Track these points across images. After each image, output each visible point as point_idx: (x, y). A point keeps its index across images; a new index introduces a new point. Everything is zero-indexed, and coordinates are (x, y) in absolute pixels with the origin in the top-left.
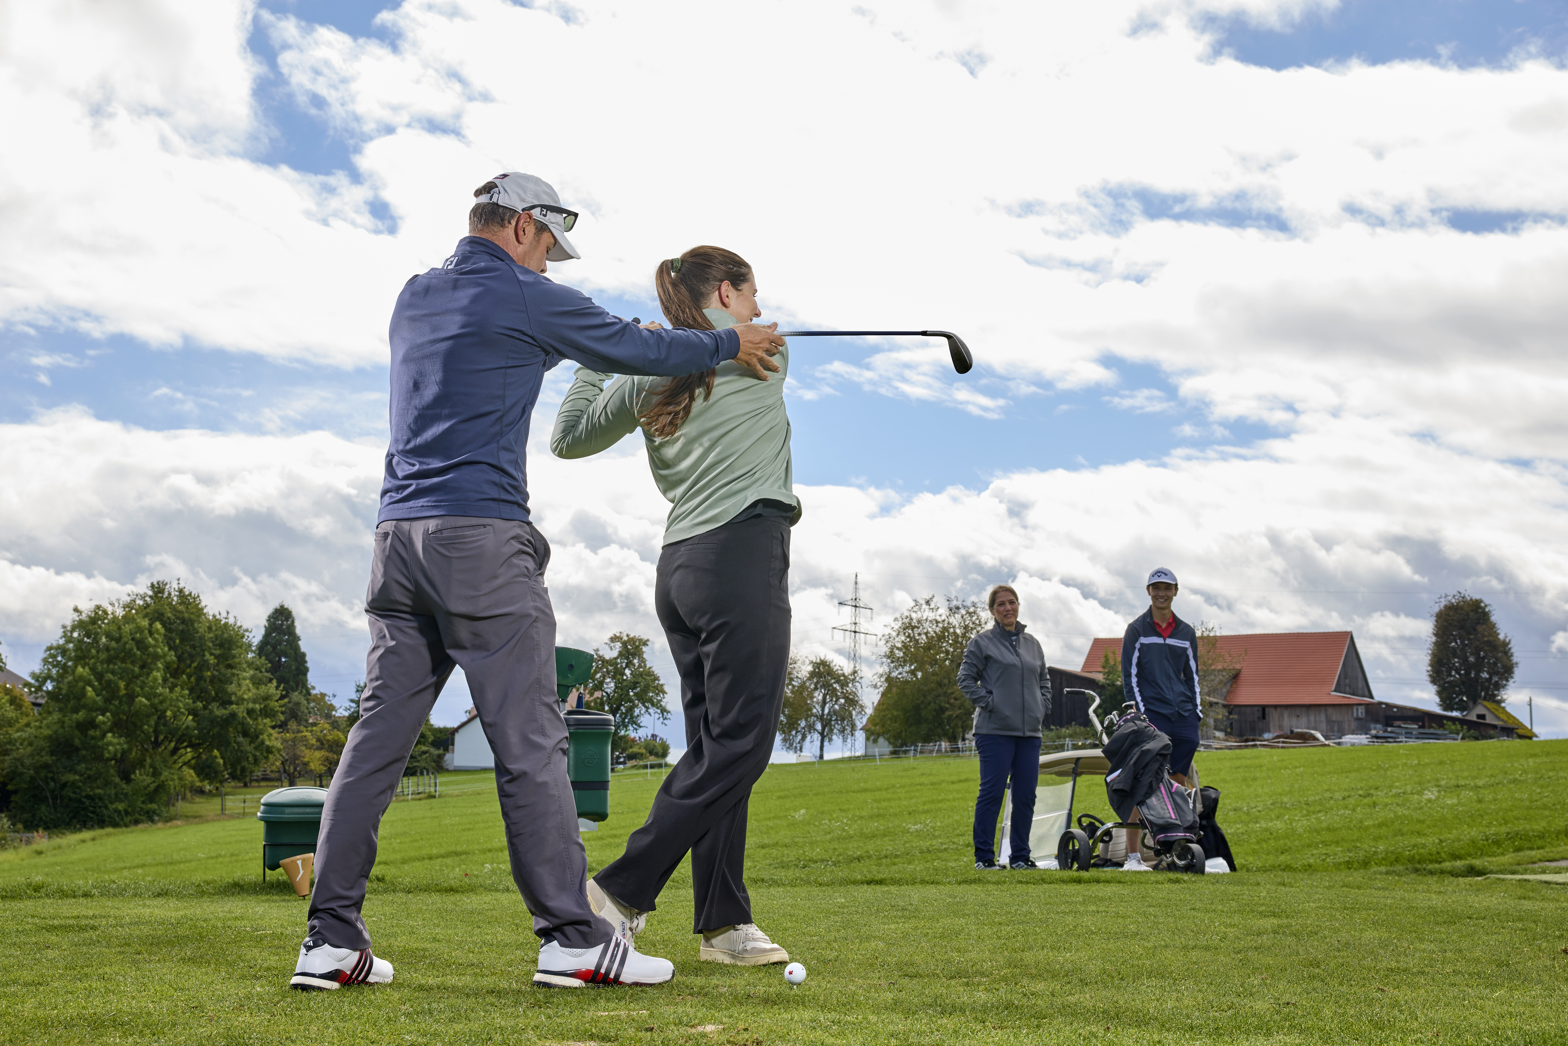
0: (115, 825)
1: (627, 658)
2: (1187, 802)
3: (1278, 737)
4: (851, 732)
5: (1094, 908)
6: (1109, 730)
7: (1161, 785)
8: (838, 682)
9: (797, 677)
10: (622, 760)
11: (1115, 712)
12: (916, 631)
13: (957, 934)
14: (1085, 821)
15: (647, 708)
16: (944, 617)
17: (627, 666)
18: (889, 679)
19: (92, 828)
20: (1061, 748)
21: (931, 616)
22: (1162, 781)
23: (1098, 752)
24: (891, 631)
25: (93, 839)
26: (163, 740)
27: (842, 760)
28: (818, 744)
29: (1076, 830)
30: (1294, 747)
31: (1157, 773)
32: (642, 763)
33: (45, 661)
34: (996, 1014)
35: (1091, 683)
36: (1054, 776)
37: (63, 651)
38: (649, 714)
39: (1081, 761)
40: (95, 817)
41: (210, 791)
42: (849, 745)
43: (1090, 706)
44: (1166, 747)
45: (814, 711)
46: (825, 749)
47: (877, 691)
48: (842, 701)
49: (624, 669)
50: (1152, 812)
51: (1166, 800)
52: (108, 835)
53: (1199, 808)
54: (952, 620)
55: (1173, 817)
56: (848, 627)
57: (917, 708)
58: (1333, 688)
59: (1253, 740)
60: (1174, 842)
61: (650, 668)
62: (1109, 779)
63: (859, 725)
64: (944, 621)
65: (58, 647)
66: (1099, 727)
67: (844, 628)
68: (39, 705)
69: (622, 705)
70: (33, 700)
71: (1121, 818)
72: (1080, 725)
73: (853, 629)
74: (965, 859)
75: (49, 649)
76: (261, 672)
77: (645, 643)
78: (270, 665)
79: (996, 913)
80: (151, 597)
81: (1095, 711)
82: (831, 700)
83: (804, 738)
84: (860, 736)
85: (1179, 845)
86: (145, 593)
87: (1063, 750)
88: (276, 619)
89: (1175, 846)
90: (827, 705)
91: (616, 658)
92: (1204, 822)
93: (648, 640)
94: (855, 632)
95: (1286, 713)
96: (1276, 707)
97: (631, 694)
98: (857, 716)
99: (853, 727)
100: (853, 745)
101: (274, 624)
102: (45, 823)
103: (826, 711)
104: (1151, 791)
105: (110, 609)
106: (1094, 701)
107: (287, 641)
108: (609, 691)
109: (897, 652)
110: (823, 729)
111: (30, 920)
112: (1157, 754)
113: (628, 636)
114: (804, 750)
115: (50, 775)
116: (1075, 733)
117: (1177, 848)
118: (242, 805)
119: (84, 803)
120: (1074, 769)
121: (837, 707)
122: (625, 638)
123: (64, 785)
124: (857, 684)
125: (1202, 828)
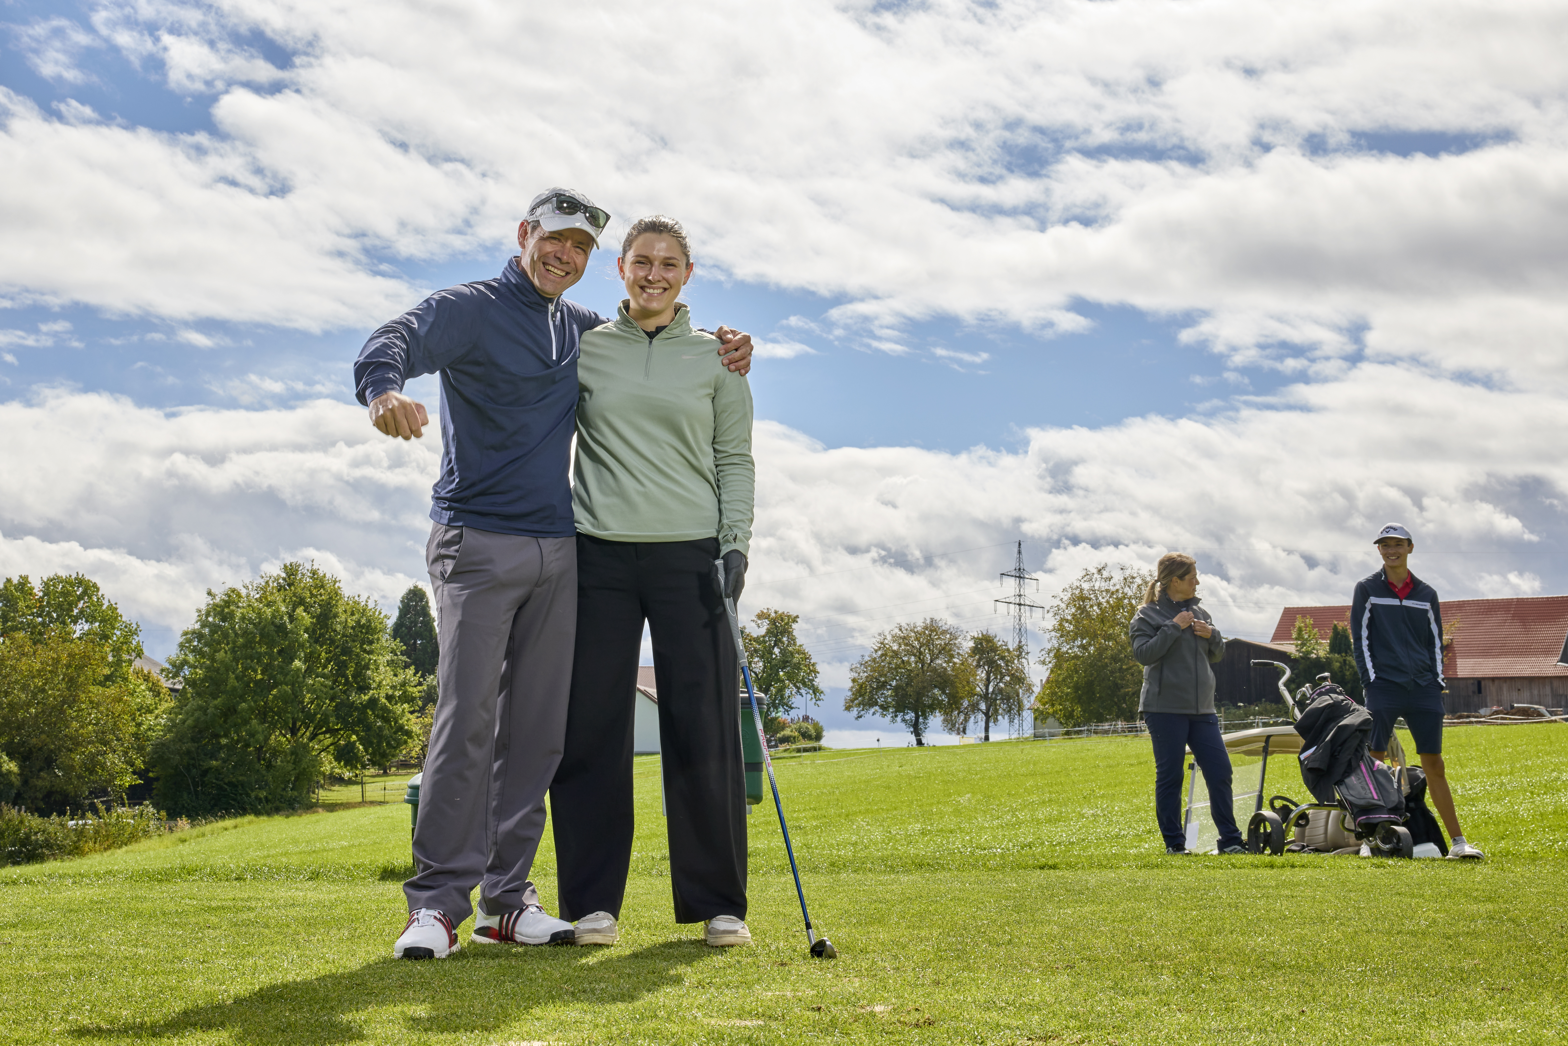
0: (258, 813)
1: (776, 636)
2: (1391, 781)
3: (1497, 712)
4: (1018, 711)
5: (1288, 892)
6: (1301, 704)
7: (1362, 764)
8: (1003, 658)
9: (958, 653)
10: (773, 743)
11: (1307, 685)
12: (1087, 603)
13: (1139, 918)
14: (1278, 804)
15: (798, 688)
16: (1118, 587)
17: (776, 645)
18: (1059, 656)
19: (235, 816)
20: (1250, 726)
21: (1104, 585)
22: (1362, 759)
23: (1291, 729)
24: (1060, 603)
25: (236, 827)
26: (300, 726)
27: (1008, 742)
28: (982, 724)
29: (1267, 812)
30: (1516, 724)
31: (1357, 750)
32: (794, 746)
33: (181, 646)
34: (1181, 997)
35: (1283, 656)
36: (1243, 755)
37: (199, 636)
38: (801, 695)
39: (1272, 739)
40: (236, 805)
41: (350, 779)
42: (1017, 726)
43: (1279, 679)
44: (1365, 722)
45: (978, 689)
46: (990, 729)
47: (1046, 667)
48: (1008, 678)
49: (773, 647)
50: (1351, 792)
51: (1368, 779)
52: (250, 823)
53: (1405, 789)
54: (1127, 590)
55: (1376, 797)
56: (1012, 600)
57: (1090, 685)
58: (1558, 658)
59: (1468, 717)
60: (1376, 825)
61: (800, 646)
62: (1302, 757)
63: (1027, 704)
64: (1117, 591)
65: (194, 632)
66: (1291, 702)
67: (1007, 600)
68: (176, 691)
69: (771, 685)
70: (171, 686)
71: (1317, 799)
72: (1271, 702)
73: (1017, 602)
74: (1147, 846)
75: (185, 633)
76: (396, 655)
77: (795, 619)
78: (405, 647)
79: (1180, 898)
80: (284, 579)
81: (1285, 685)
82: (996, 678)
83: (966, 720)
84: (1028, 716)
85: (1383, 827)
86: (278, 575)
87: (1253, 727)
88: (410, 600)
89: (1379, 829)
90: (992, 684)
91: (764, 636)
92: (1412, 805)
93: (797, 617)
94: (1020, 605)
95: (1505, 687)
96: (1493, 679)
97: (781, 673)
98: (1024, 694)
99: (1020, 708)
100: (1021, 725)
101: (408, 604)
102: (188, 811)
103: (991, 689)
104: (1350, 769)
105: (244, 592)
106: (1284, 673)
107: (422, 622)
108: (757, 670)
109: (1066, 625)
110: (988, 709)
111: (187, 901)
112: (1356, 730)
113: (776, 612)
114: (967, 732)
115: (192, 762)
116: (1266, 710)
117: (1381, 832)
118: (383, 792)
119: (226, 790)
120: (1264, 747)
121: (1002, 685)
122: (773, 615)
123: (205, 772)
124: (1023, 660)
125: (1408, 809)
